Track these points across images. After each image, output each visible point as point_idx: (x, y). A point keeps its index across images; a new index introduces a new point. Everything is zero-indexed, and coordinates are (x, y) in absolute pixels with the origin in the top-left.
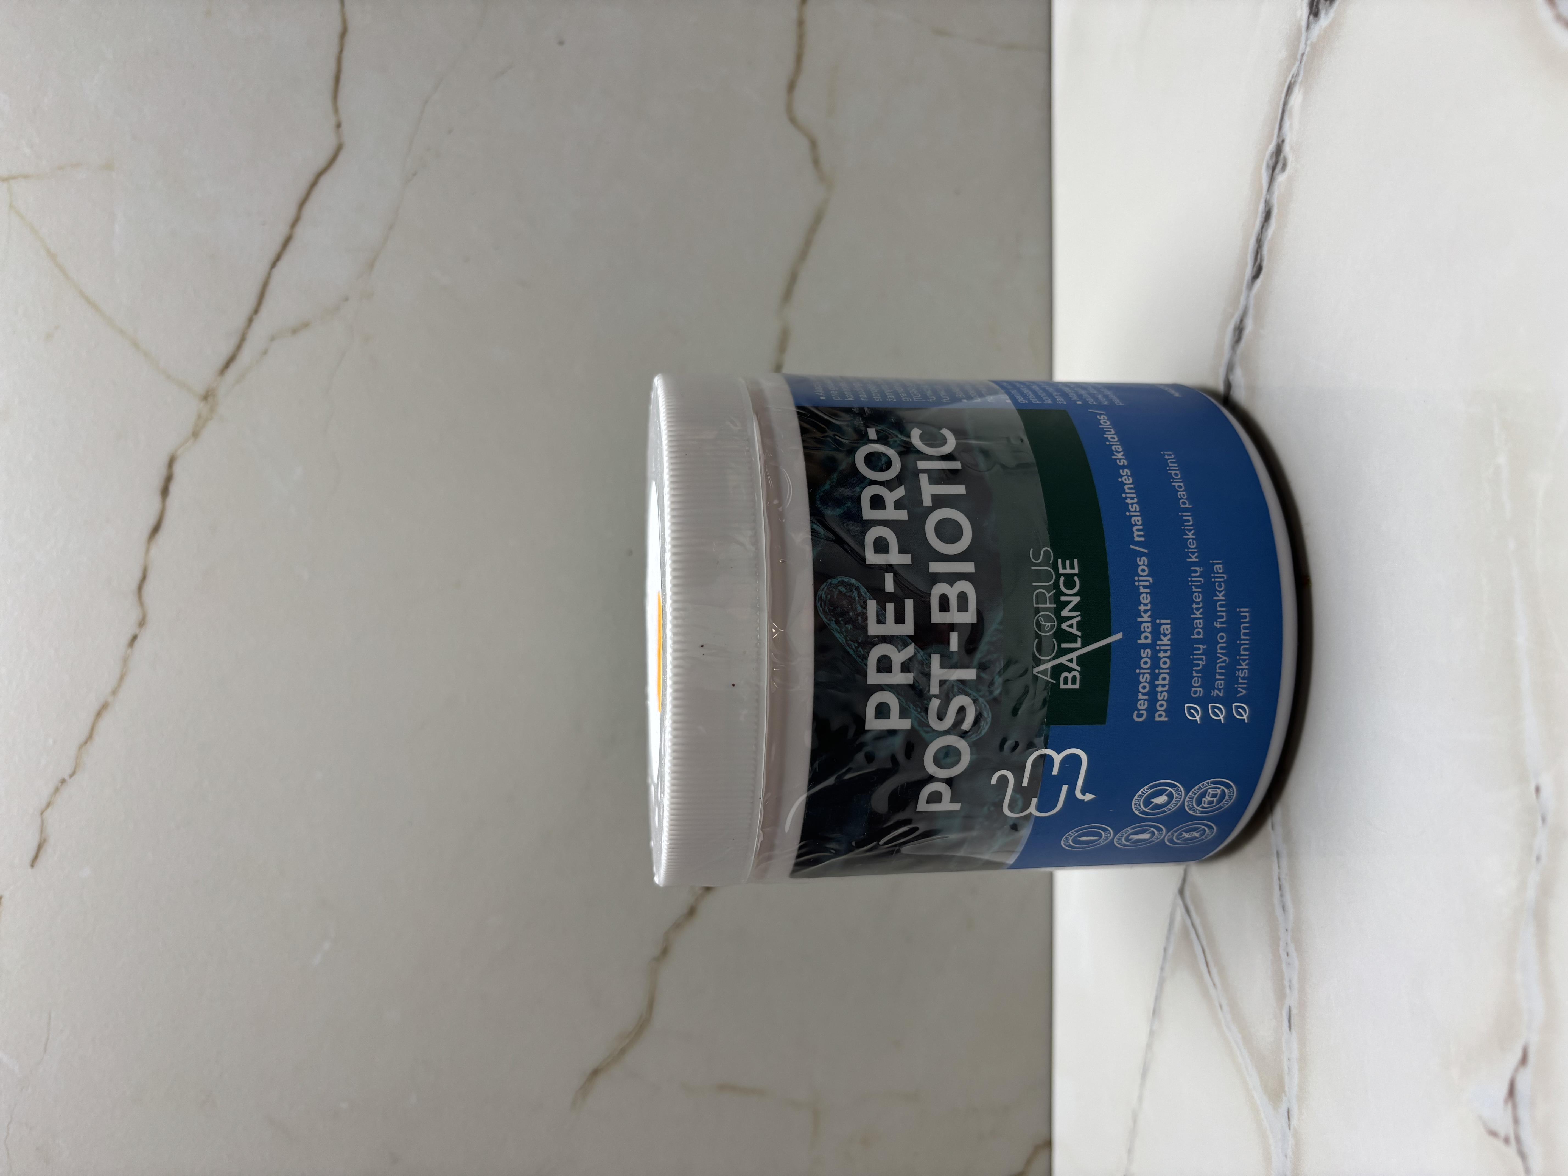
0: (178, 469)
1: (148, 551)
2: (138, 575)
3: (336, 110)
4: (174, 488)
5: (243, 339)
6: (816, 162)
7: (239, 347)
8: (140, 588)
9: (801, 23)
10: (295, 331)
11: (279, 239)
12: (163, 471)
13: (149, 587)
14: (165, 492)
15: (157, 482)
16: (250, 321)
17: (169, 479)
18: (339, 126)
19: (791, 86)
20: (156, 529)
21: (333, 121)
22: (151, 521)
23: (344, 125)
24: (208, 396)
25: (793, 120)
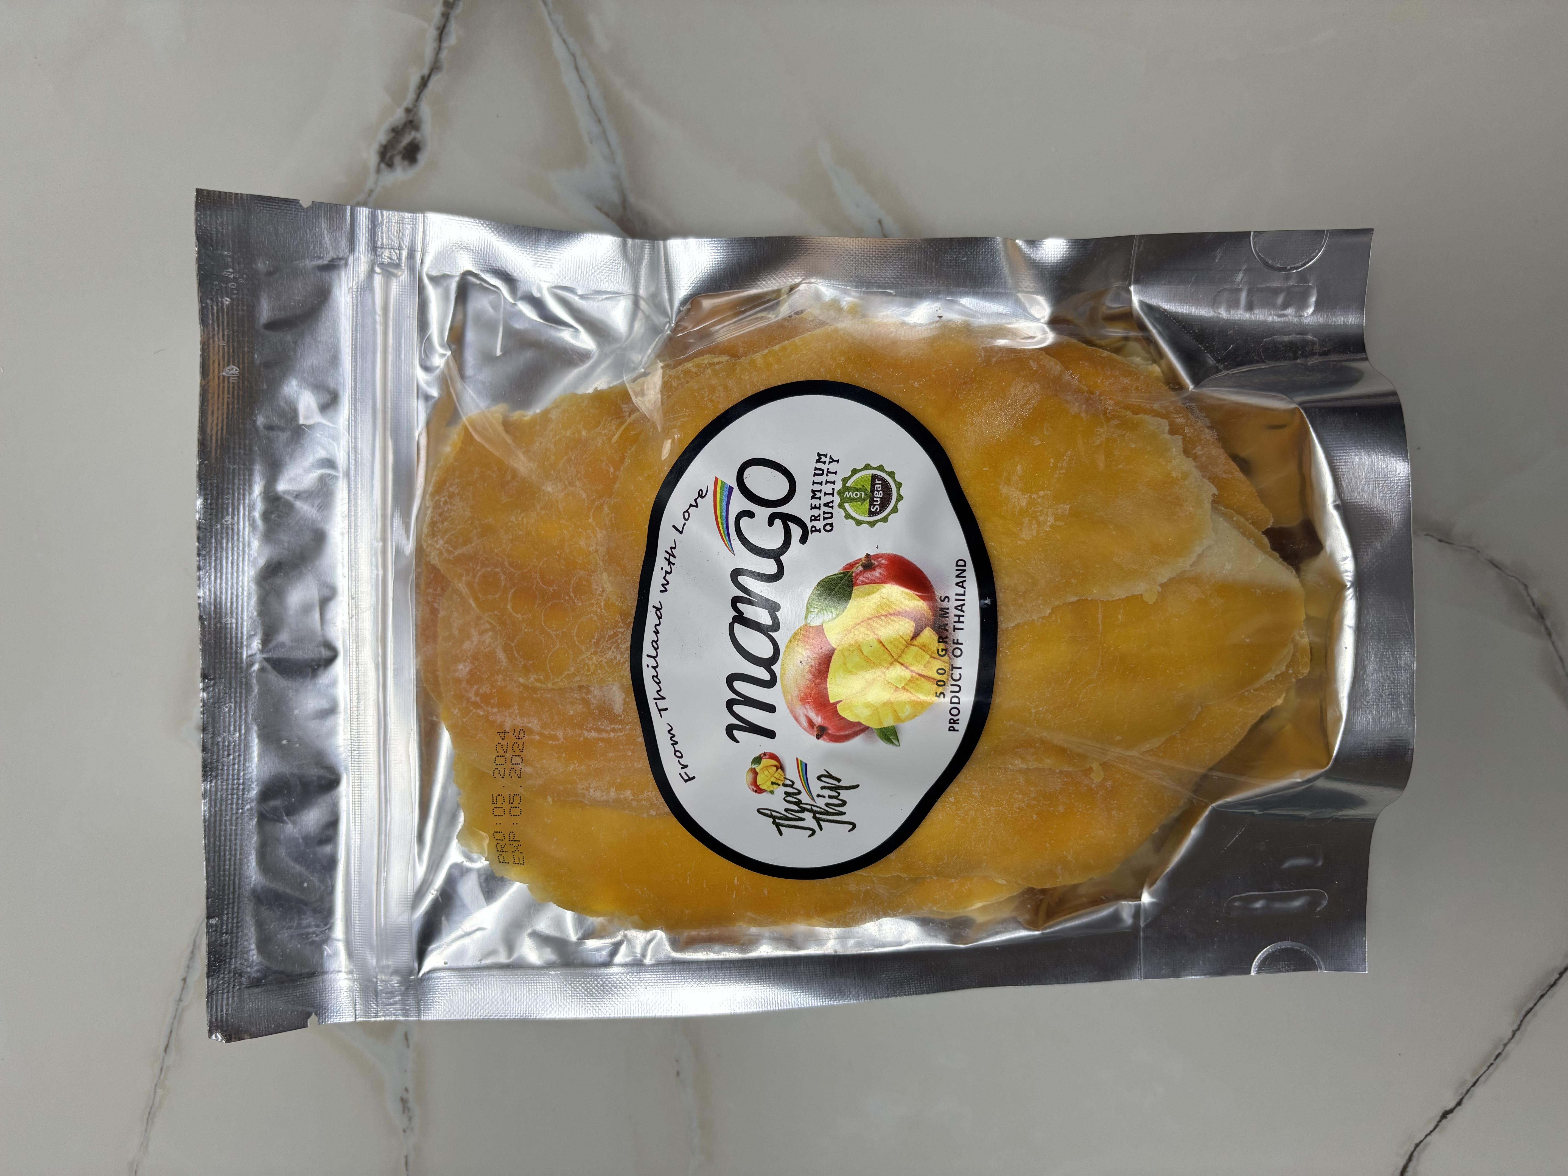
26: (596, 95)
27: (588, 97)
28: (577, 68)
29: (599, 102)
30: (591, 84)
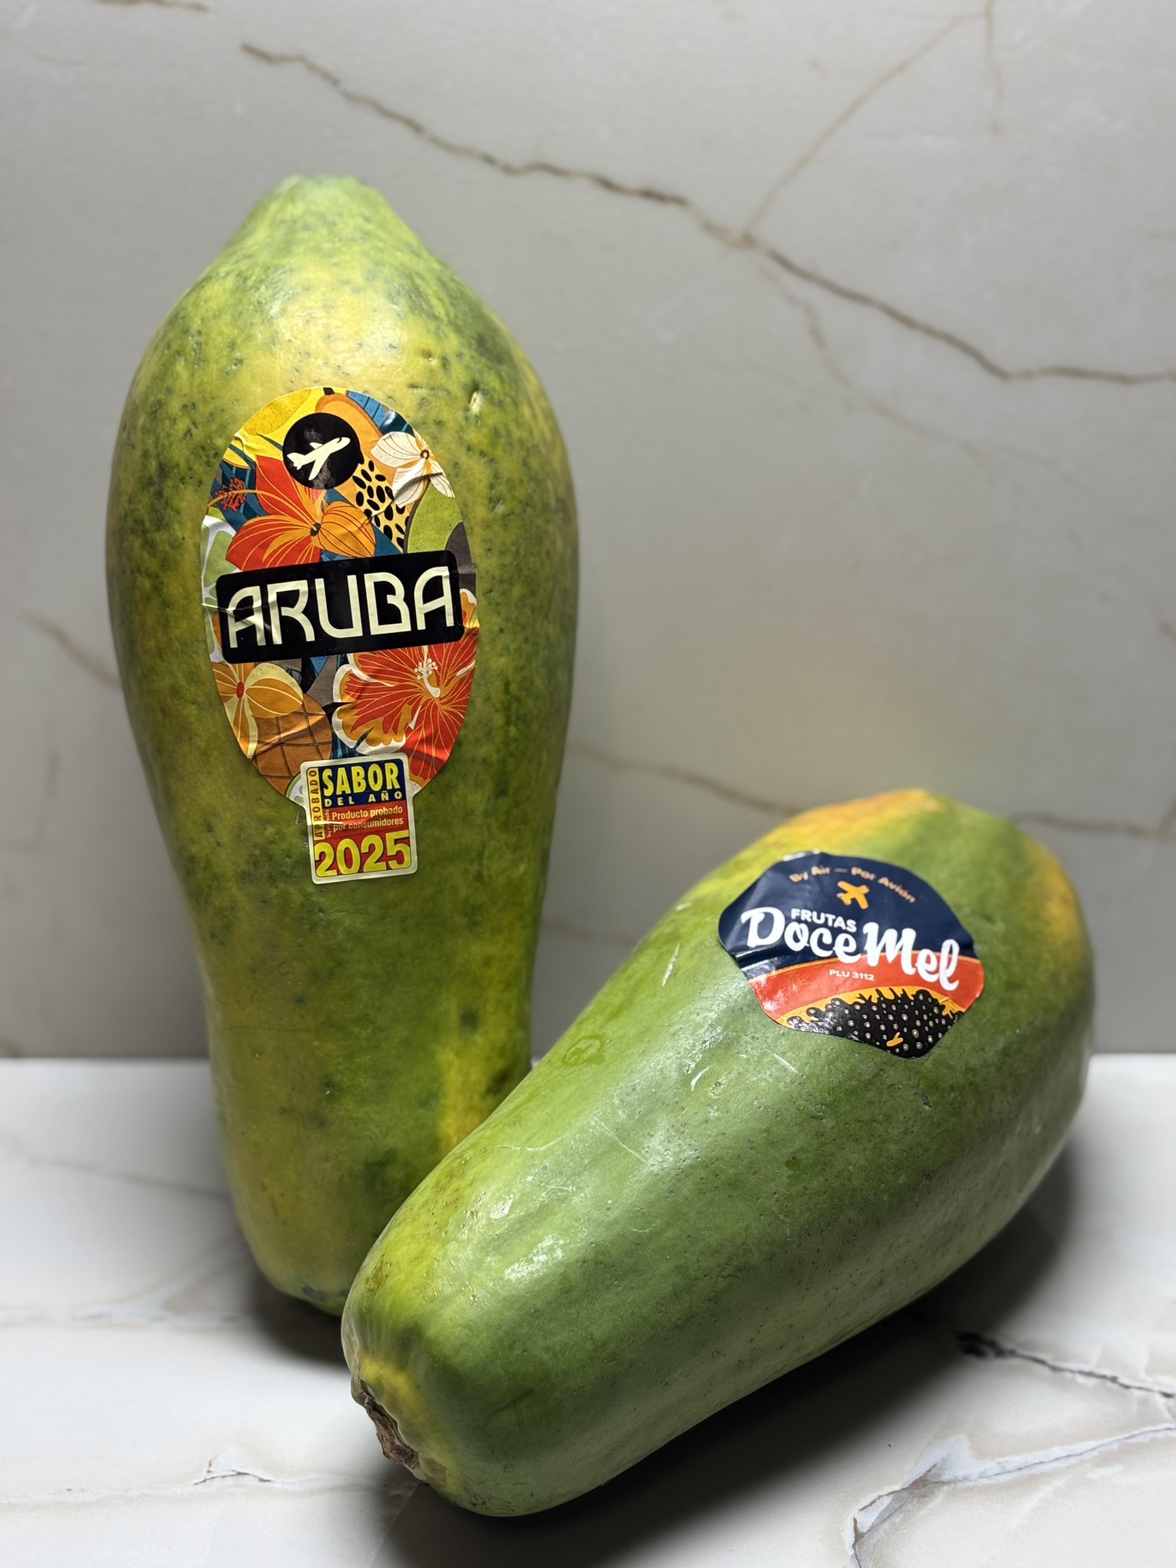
0: (671, 207)
1: (585, 176)
2: (560, 164)
3: (1043, 372)
4: (650, 204)
5: (808, 277)
7: (799, 273)
8: (544, 168)
9: (1109, 828)
10: (814, 332)
11: (909, 314)
12: (668, 193)
13: (545, 177)
14: (648, 194)
15: (658, 186)
16: (827, 285)
17: (661, 198)
18: (1028, 375)
20: (608, 185)
21: (1033, 370)
22: (614, 180)
23: (1029, 379)
24: (748, 241)
26: (1045, 1468)
27: (1042, 1463)
28: (1068, 1456)
29: (1037, 1470)
30: (1055, 1465)
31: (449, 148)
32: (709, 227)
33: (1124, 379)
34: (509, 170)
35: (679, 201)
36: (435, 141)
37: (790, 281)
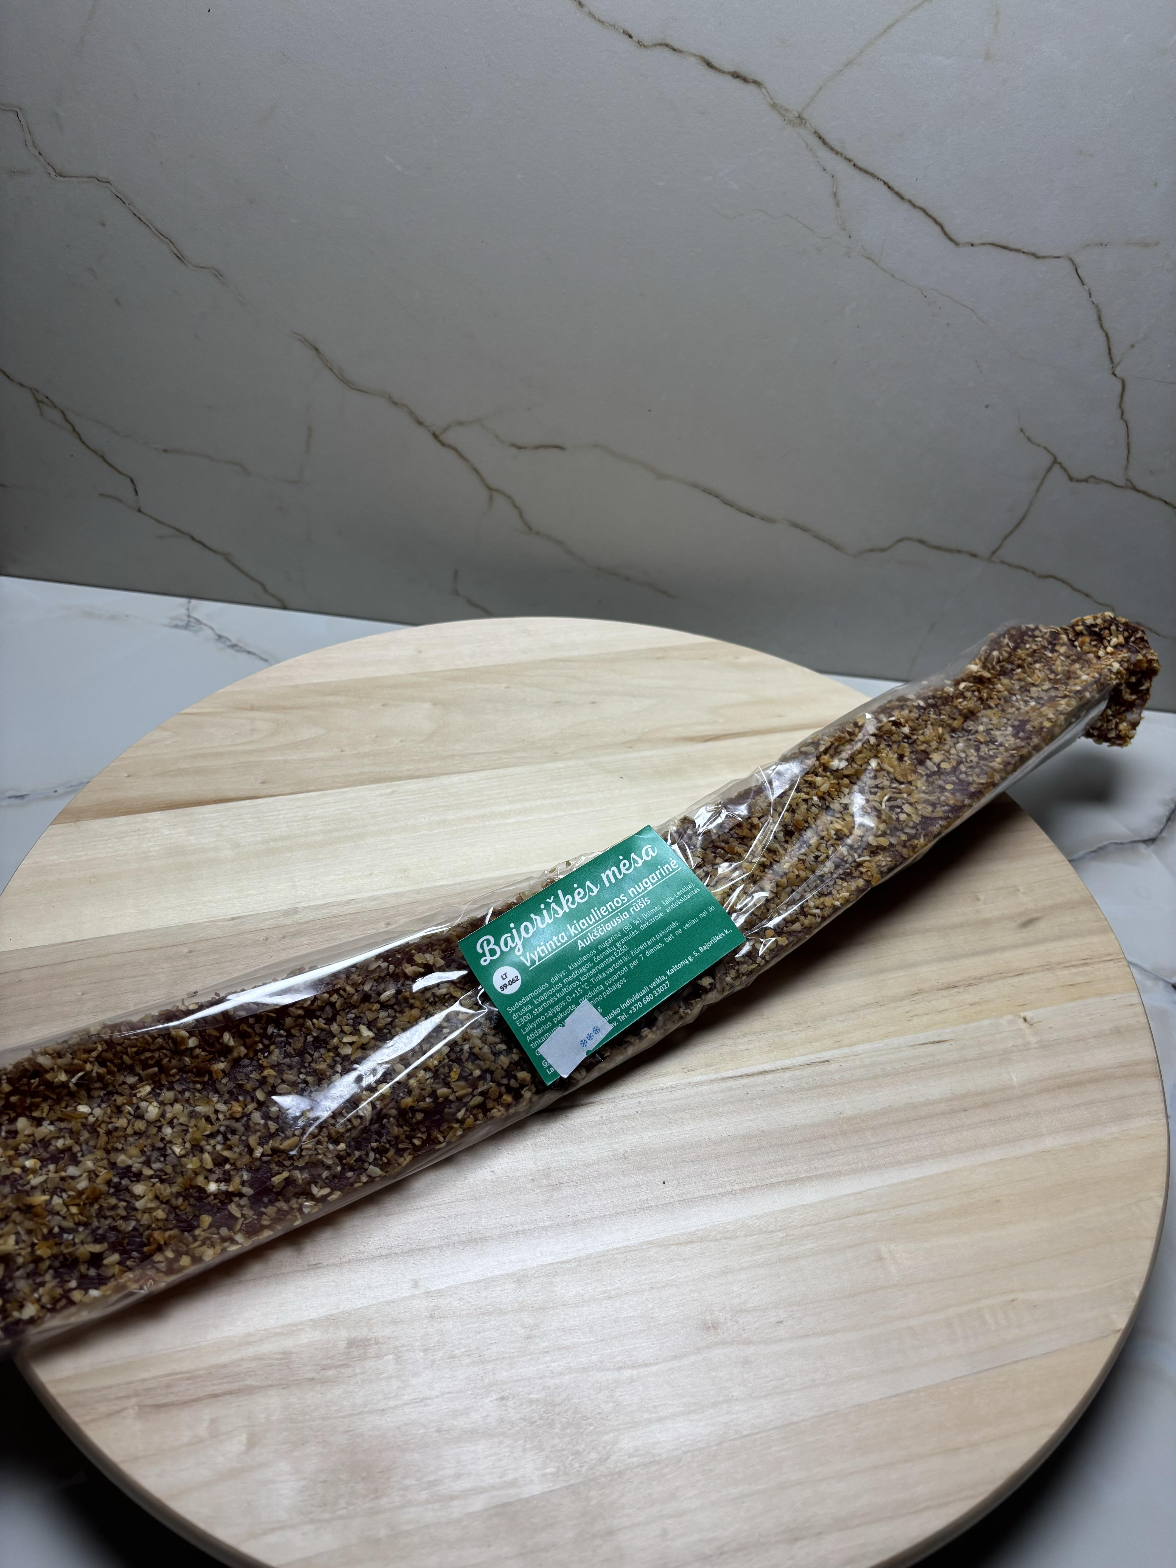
0: (751, 88)
1: (694, 55)
2: (677, 45)
3: (983, 244)
4: (737, 83)
5: (837, 153)
6: (872, 550)
7: (832, 149)
8: (667, 45)
9: (959, 551)
10: (835, 194)
11: (902, 191)
12: (752, 76)
13: (666, 53)
14: (736, 75)
15: (744, 71)
16: (850, 161)
17: (745, 80)
18: (972, 245)
19: (922, 542)
20: (709, 64)
21: (976, 242)
22: (715, 63)
23: (972, 248)
24: (801, 119)
25: (901, 540)
31: (601, 22)
32: (774, 106)
33: (1036, 256)
34: (640, 44)
35: (756, 83)
36: (591, 15)
37: (824, 154)
